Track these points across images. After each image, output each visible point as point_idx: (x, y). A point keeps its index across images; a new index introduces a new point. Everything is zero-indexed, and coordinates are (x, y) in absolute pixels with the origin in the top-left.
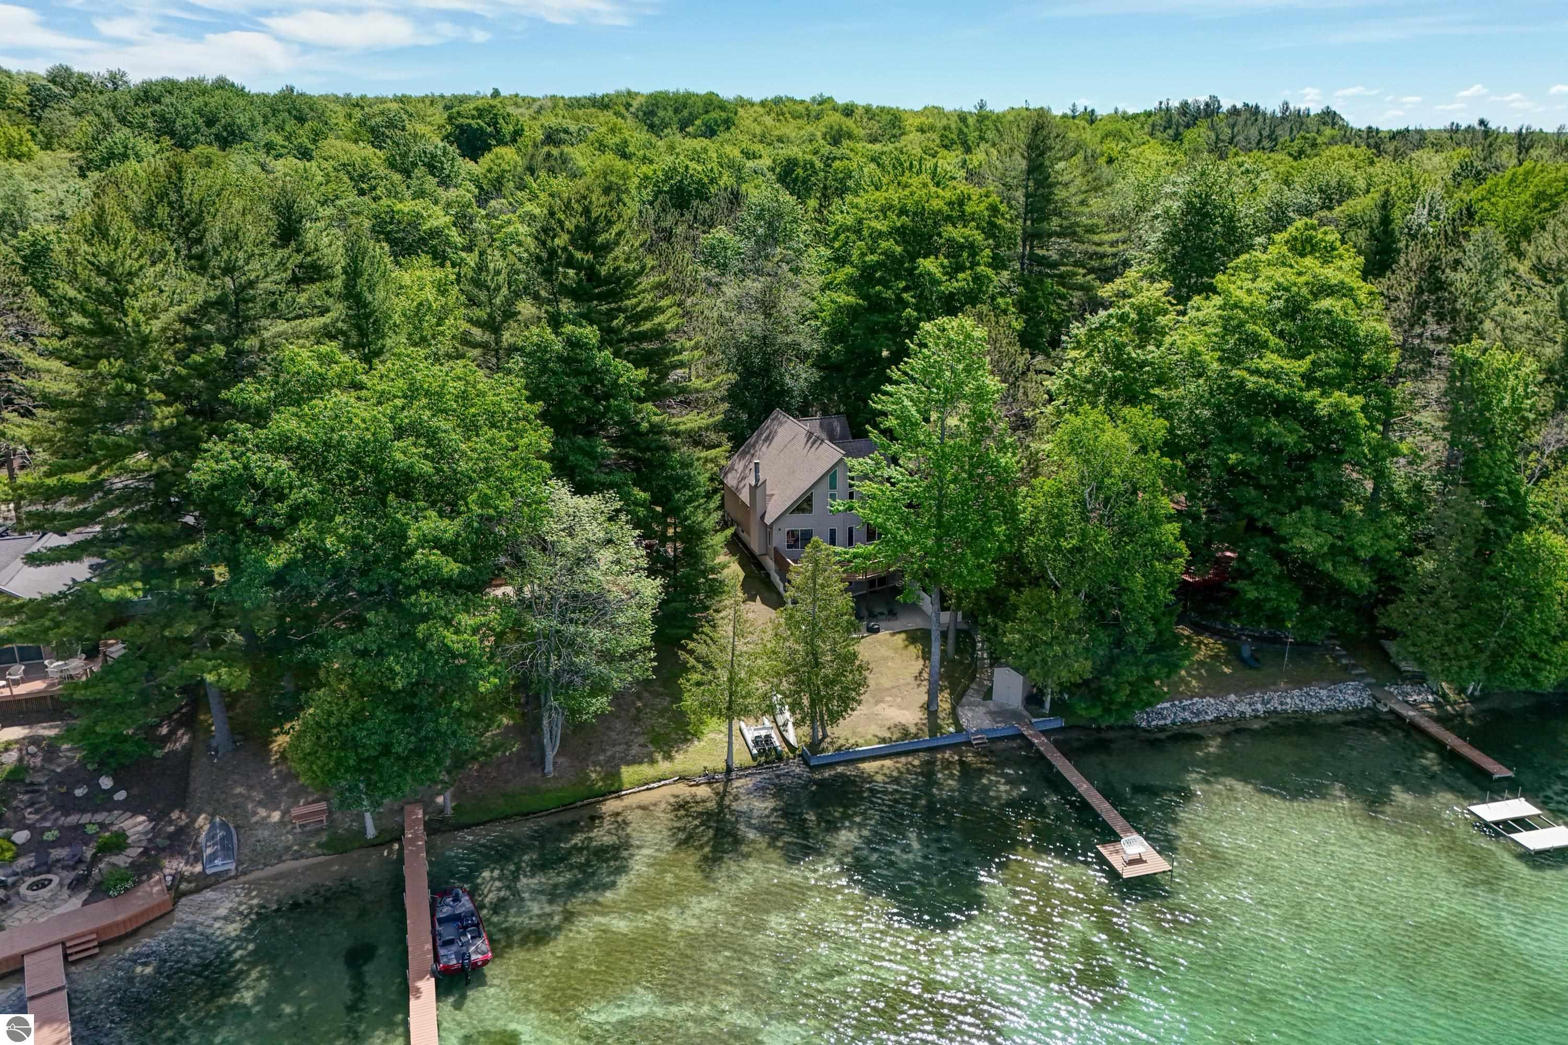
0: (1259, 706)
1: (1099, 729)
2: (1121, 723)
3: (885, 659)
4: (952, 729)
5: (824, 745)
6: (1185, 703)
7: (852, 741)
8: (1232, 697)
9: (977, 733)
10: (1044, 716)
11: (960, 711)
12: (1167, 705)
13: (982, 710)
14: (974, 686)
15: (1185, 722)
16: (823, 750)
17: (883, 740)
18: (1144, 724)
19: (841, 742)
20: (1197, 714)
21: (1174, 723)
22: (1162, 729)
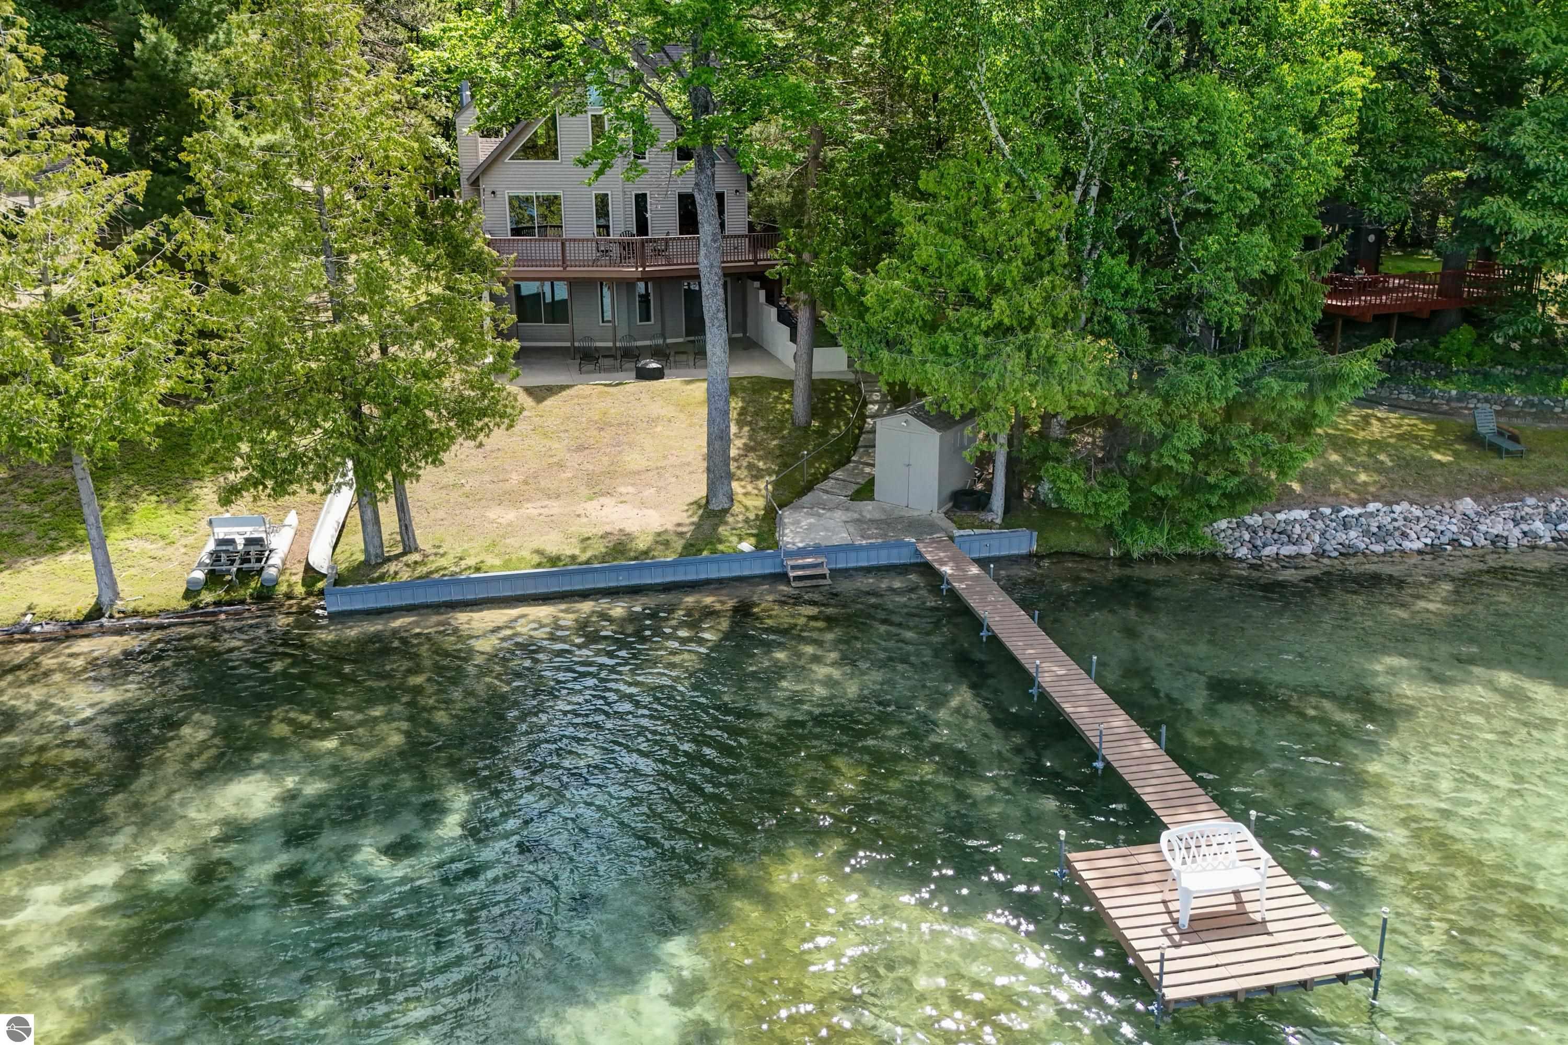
0: (1538, 526)
1: (1125, 560)
2: (1181, 548)
3: (653, 421)
4: (746, 546)
5: (392, 567)
6: (1347, 511)
7: (471, 561)
8: (1467, 504)
9: (802, 552)
10: (990, 525)
11: (787, 516)
12: (1305, 514)
13: (839, 515)
14: (839, 474)
15: (1348, 552)
16: (382, 578)
17: (554, 560)
18: (1243, 552)
19: (443, 562)
20: (1382, 534)
21: (1320, 553)
22: (1293, 561)
